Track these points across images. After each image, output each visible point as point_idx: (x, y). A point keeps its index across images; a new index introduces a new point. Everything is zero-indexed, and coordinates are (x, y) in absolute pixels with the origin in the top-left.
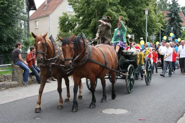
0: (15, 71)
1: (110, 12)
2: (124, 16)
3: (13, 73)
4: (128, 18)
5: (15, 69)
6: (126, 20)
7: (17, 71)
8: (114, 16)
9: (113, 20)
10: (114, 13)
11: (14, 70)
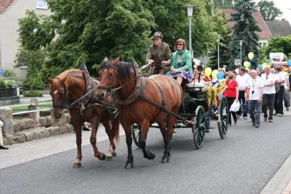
1: (120, 10)
2: (148, 19)
4: (156, 22)
6: (152, 27)
8: (128, 18)
9: (127, 27)
10: (128, 12)
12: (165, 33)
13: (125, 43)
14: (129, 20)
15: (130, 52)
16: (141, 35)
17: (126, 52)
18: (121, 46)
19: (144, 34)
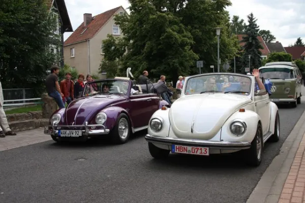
0: (47, 105)
1: (170, 32)
2: (189, 38)
3: (44, 108)
4: (194, 40)
5: (46, 102)
6: (191, 43)
7: (49, 105)
8: (175, 38)
9: (174, 44)
10: (175, 33)
11: (45, 104)
12: (200, 48)
13: (173, 55)
14: (176, 39)
15: (176, 61)
16: (183, 49)
17: (173, 61)
18: (170, 57)
19: (186, 48)
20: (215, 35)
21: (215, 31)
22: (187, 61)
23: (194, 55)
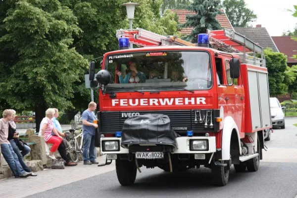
1: (25, 7)
2: (68, 21)
4: (80, 26)
6: (73, 32)
8: (38, 19)
9: (36, 32)
10: (38, 10)
12: (93, 42)
13: (34, 57)
14: (40, 22)
15: (41, 70)
16: (57, 45)
17: (35, 70)
18: (27, 61)
19: (61, 44)
20: (124, 15)
21: (124, 8)
22: (64, 70)
23: (80, 58)
